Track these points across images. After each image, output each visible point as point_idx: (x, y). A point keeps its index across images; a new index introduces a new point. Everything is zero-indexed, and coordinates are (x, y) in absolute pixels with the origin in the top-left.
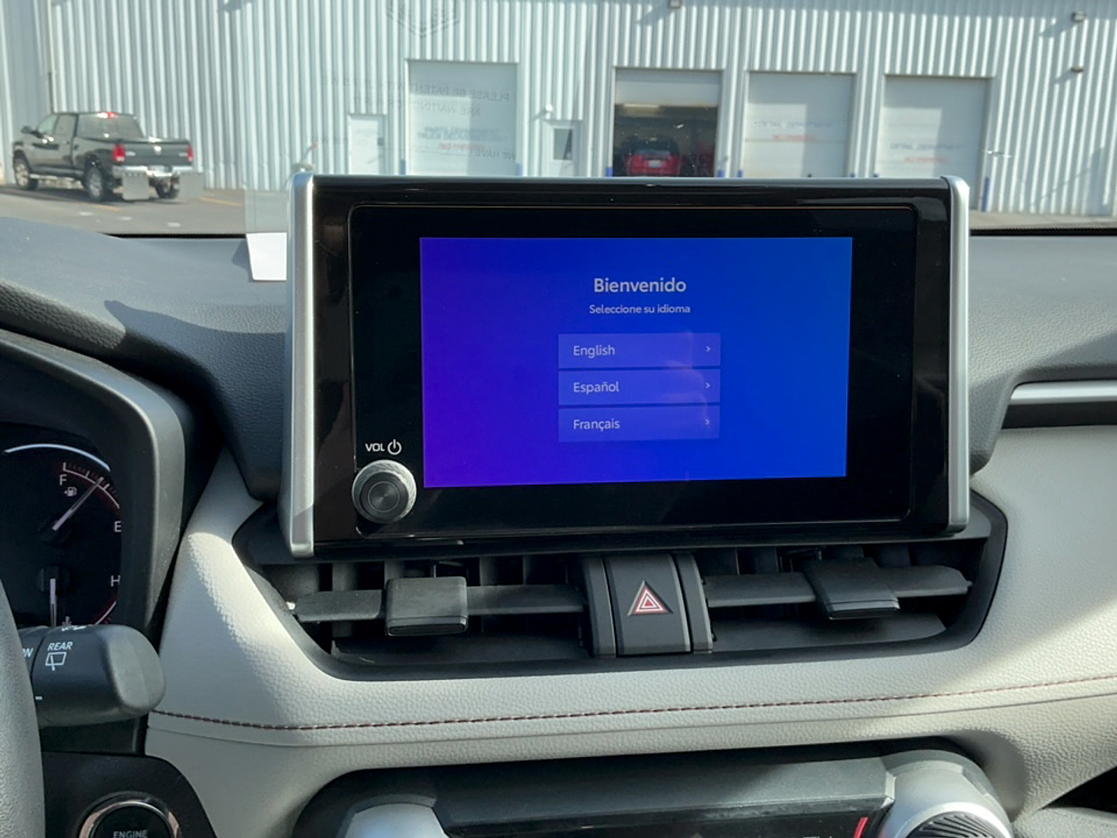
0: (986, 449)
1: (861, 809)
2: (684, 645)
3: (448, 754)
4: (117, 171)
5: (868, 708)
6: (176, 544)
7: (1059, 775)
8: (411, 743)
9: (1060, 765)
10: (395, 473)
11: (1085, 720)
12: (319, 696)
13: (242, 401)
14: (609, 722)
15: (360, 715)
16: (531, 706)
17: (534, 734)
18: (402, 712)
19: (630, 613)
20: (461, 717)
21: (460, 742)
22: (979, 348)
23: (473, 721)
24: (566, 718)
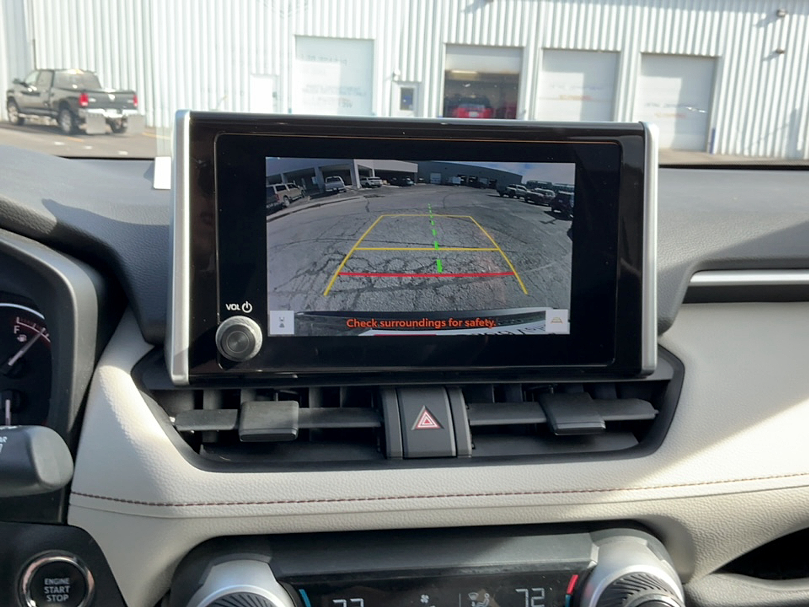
0: (670, 316)
1: (573, 569)
2: (451, 451)
3: (280, 525)
4: (82, 113)
5: (580, 498)
6: (90, 375)
7: (718, 549)
8: (254, 516)
9: (718, 542)
10: (246, 325)
11: (736, 510)
12: (189, 483)
13: (140, 273)
14: (395, 504)
15: (217, 496)
16: (340, 492)
17: (341, 511)
18: (247, 494)
19: (413, 428)
20: (289, 499)
21: (289, 517)
22: (669, 245)
23: (298, 502)
24: (364, 501)
